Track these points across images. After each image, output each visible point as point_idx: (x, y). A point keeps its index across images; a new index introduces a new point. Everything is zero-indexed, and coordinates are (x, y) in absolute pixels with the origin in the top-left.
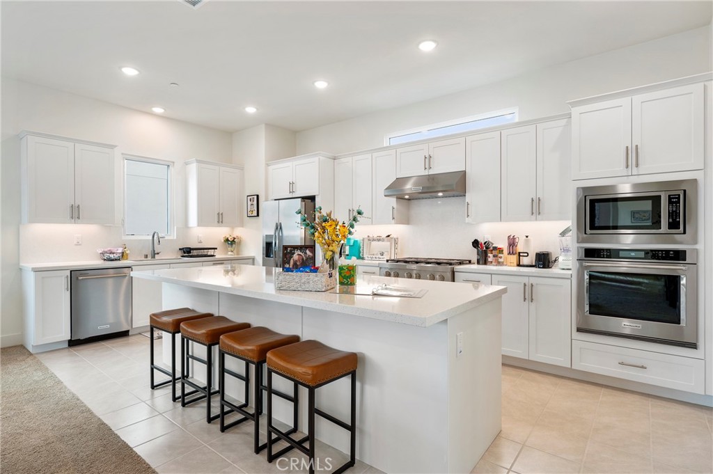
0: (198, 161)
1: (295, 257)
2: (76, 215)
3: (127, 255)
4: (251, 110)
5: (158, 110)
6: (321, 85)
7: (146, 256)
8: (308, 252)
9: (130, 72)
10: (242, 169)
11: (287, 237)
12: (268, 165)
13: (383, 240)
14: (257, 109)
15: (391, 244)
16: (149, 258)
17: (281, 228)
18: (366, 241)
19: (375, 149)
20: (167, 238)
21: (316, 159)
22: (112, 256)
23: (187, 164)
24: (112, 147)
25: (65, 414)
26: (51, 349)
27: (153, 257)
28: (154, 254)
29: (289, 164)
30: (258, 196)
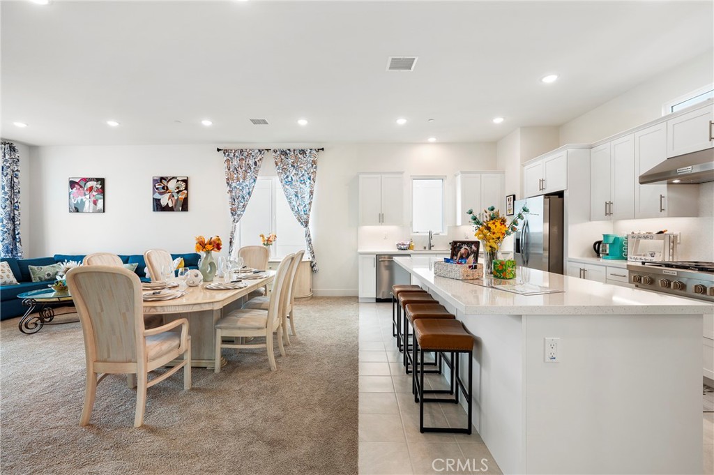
0: (462, 172)
1: (463, 250)
2: (381, 220)
3: (413, 246)
4: (498, 120)
5: (432, 140)
6: (550, 79)
7: (425, 248)
8: (473, 246)
9: (401, 121)
10: (504, 172)
11: (533, 233)
12: (523, 166)
13: (652, 238)
14: (504, 118)
15: (665, 242)
16: (427, 249)
17: (527, 225)
18: (630, 238)
19: (639, 127)
20: (441, 234)
21: (564, 153)
22: (402, 247)
23: (456, 176)
24: (402, 173)
25: (347, 335)
26: (367, 301)
27: (430, 249)
28: (430, 247)
29: (540, 162)
30: (514, 196)
